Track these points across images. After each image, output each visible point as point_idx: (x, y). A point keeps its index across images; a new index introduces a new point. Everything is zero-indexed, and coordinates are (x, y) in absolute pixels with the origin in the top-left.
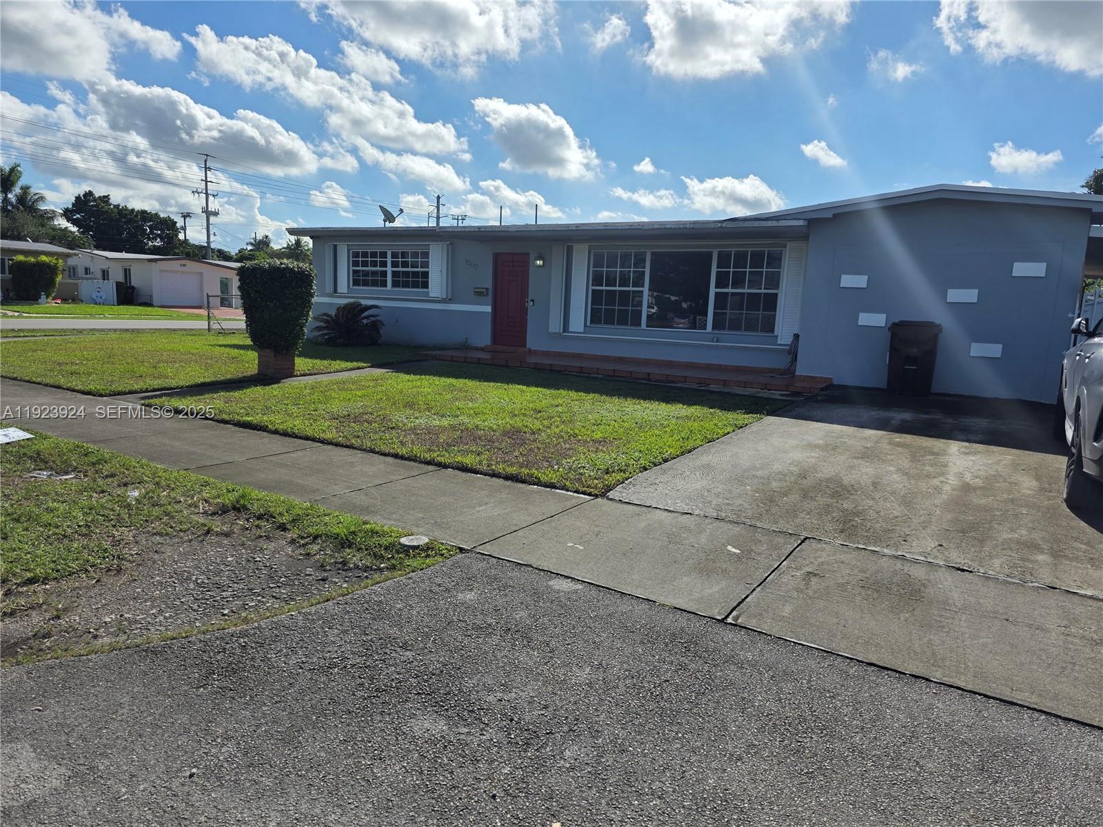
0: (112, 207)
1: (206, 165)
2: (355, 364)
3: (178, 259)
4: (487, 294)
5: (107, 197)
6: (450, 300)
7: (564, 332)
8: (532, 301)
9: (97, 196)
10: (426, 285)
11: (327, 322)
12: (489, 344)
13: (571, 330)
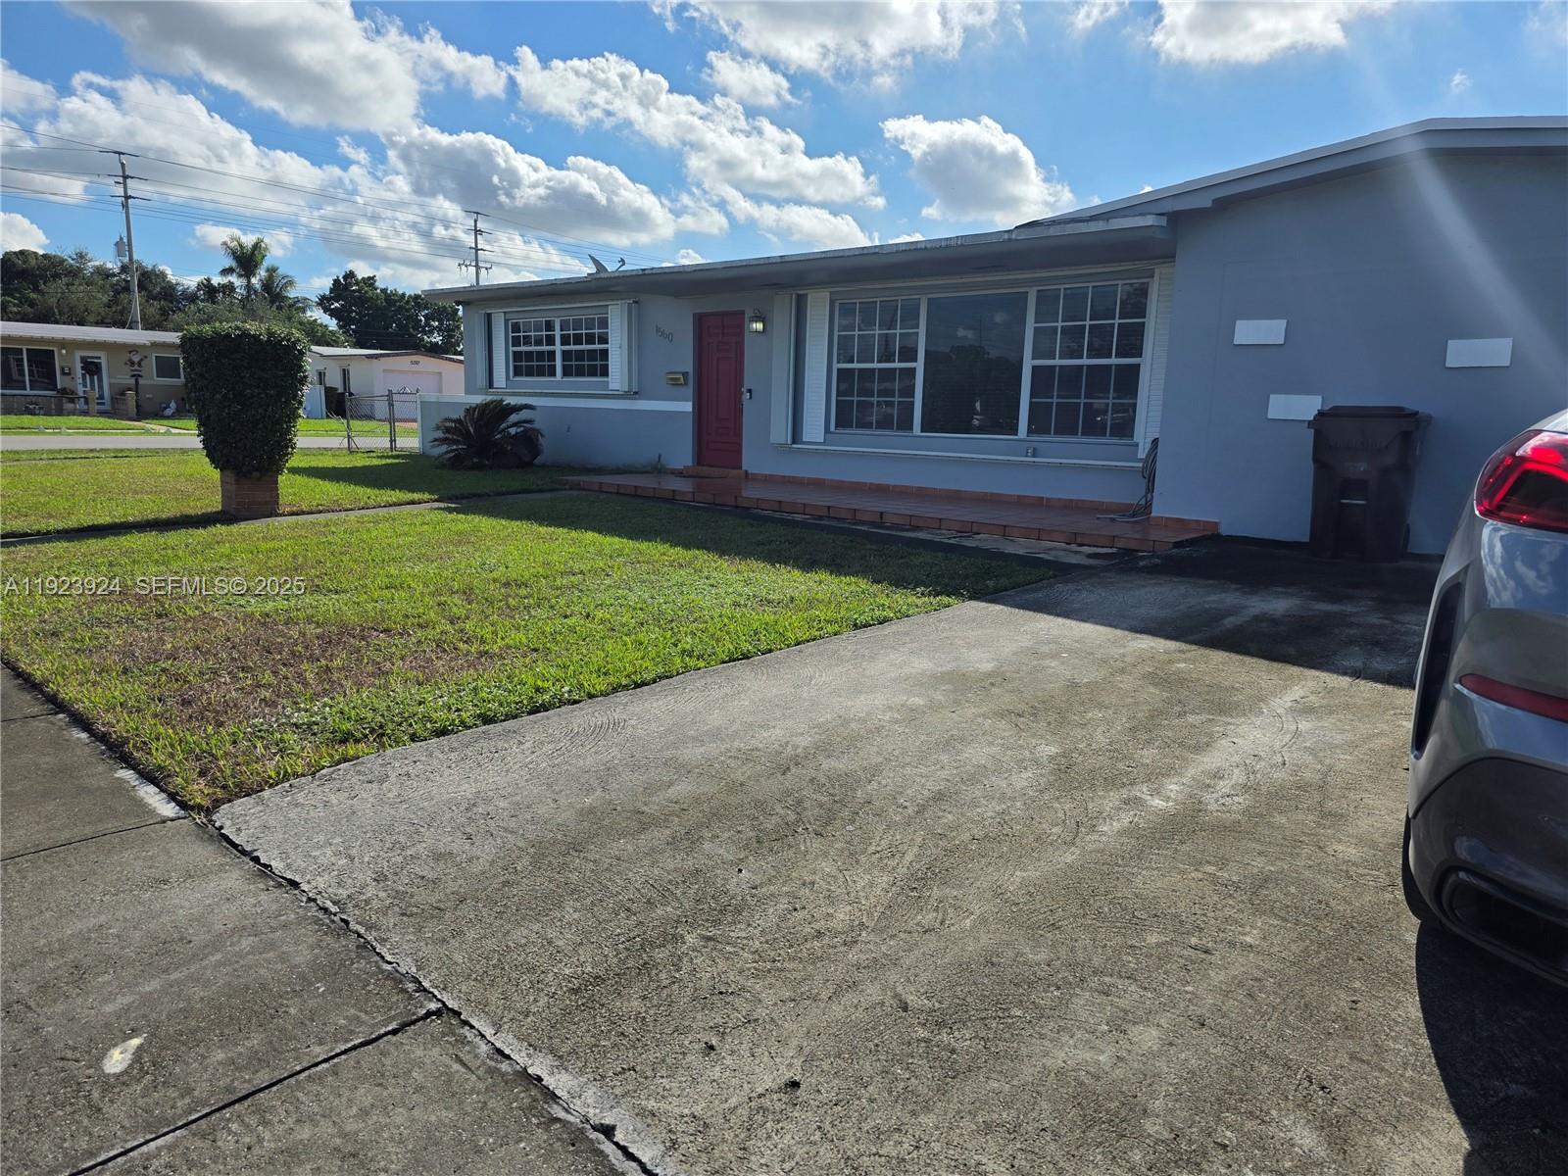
0: (379, 291)
1: (476, 226)
2: (416, 496)
3: (407, 354)
4: (686, 384)
5: (372, 278)
6: (636, 393)
7: (794, 442)
8: (750, 391)
9: (360, 278)
10: (605, 372)
11: (448, 430)
12: (690, 464)
13: (804, 440)
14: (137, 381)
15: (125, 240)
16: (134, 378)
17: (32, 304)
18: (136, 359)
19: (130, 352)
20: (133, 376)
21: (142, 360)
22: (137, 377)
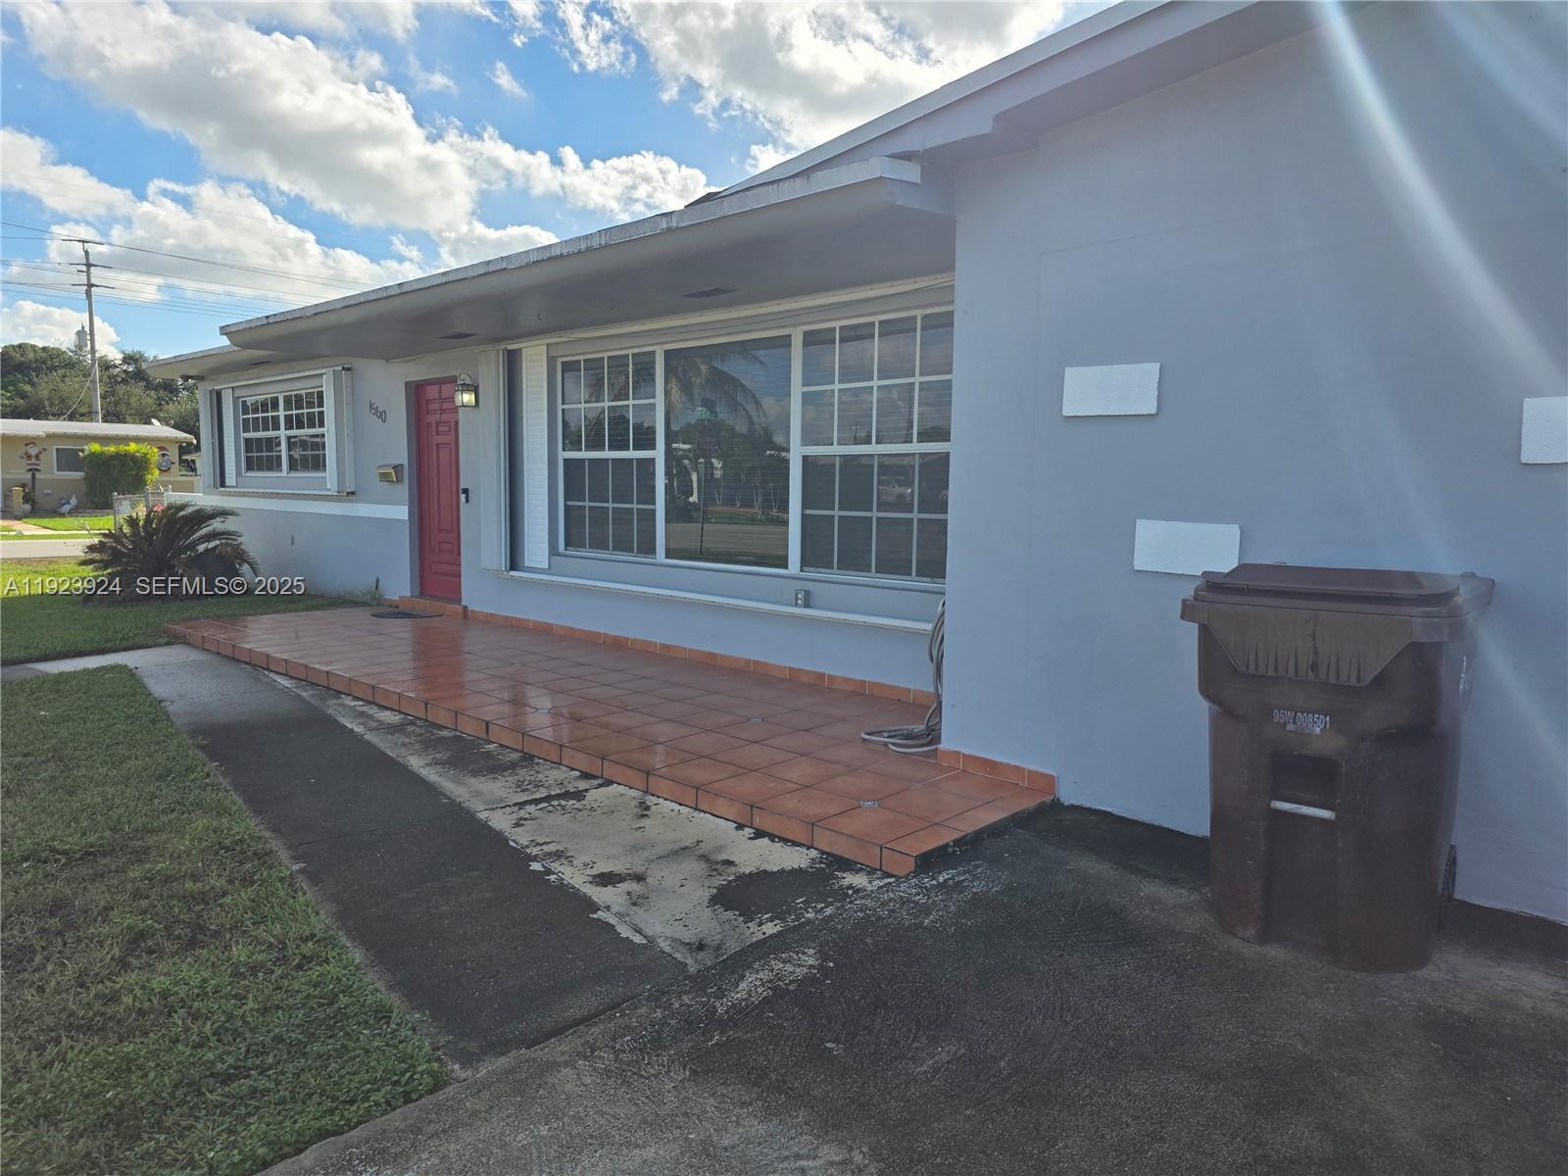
4: (401, 481)
6: (352, 493)
7: (513, 568)
8: (466, 491)
10: (323, 465)
12: (409, 596)
13: (527, 564)
14: (34, 476)
15: (87, 329)
16: (31, 473)
17: (23, 395)
18: (33, 451)
19: (26, 445)
20: (29, 470)
21: (40, 453)
22: (34, 471)
